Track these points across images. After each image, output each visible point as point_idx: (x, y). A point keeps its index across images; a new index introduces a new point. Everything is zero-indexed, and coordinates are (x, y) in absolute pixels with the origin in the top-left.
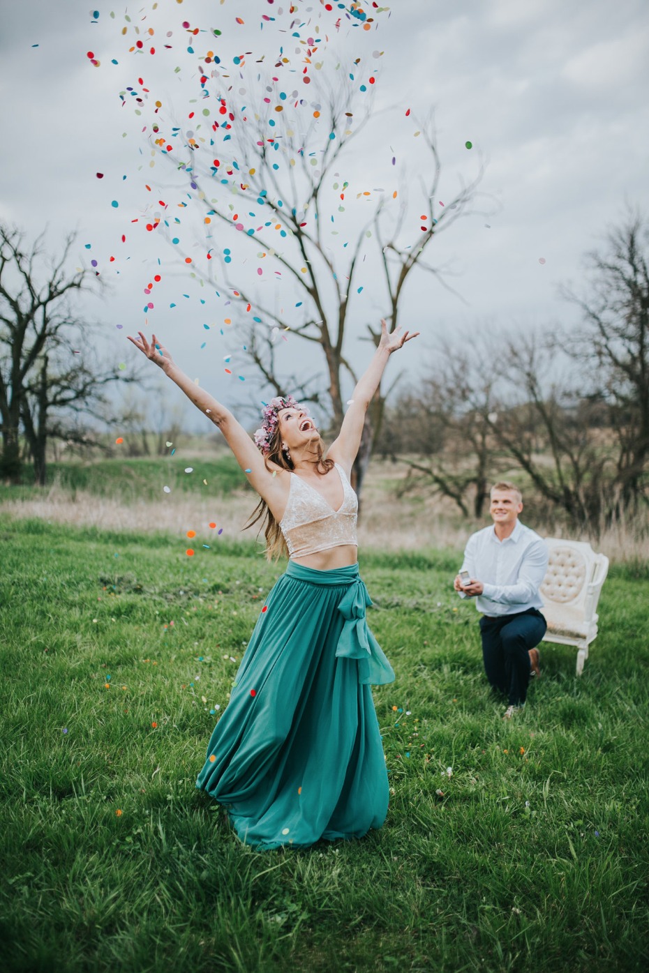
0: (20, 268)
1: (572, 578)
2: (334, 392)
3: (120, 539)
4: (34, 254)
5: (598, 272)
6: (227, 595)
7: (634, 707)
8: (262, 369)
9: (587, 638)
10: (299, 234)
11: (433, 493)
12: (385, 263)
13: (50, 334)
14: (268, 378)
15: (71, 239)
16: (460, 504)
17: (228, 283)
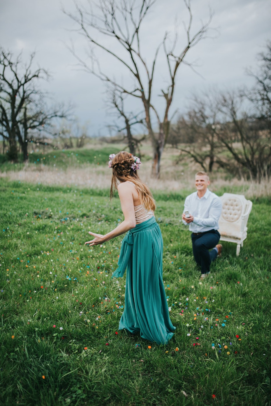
0: (12, 70)
1: (236, 211)
2: (147, 120)
3: (52, 189)
4: (17, 63)
5: (263, 62)
6: (88, 219)
7: (260, 272)
8: (119, 110)
9: (241, 239)
10: (130, 50)
11: (191, 162)
12: (168, 62)
13: (26, 98)
14: (121, 113)
15: (33, 55)
16: (203, 166)
17: (101, 73)
